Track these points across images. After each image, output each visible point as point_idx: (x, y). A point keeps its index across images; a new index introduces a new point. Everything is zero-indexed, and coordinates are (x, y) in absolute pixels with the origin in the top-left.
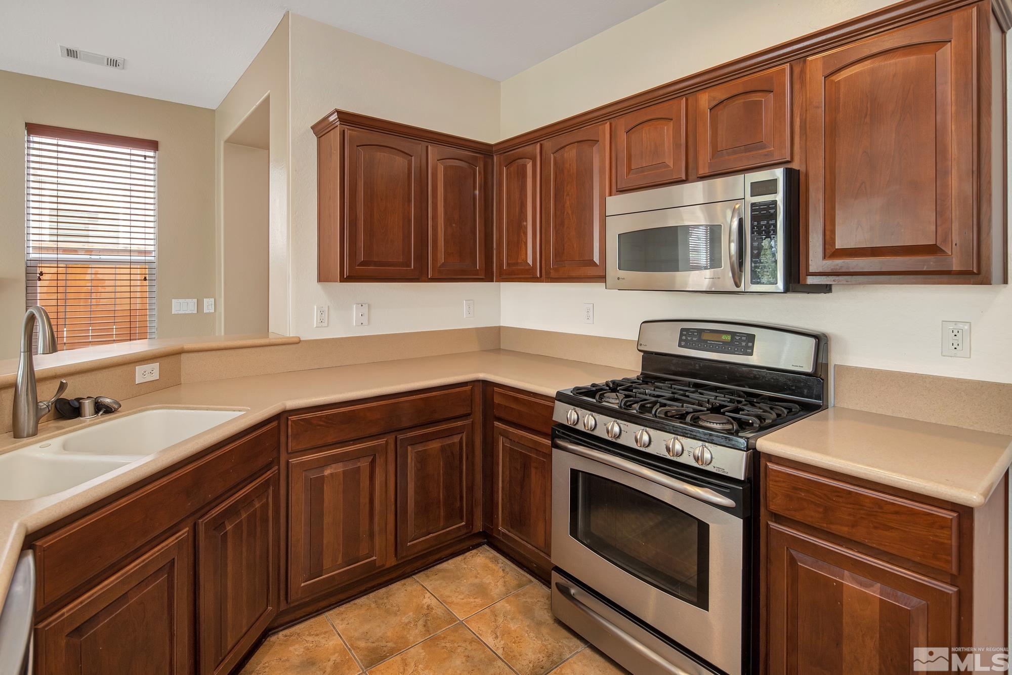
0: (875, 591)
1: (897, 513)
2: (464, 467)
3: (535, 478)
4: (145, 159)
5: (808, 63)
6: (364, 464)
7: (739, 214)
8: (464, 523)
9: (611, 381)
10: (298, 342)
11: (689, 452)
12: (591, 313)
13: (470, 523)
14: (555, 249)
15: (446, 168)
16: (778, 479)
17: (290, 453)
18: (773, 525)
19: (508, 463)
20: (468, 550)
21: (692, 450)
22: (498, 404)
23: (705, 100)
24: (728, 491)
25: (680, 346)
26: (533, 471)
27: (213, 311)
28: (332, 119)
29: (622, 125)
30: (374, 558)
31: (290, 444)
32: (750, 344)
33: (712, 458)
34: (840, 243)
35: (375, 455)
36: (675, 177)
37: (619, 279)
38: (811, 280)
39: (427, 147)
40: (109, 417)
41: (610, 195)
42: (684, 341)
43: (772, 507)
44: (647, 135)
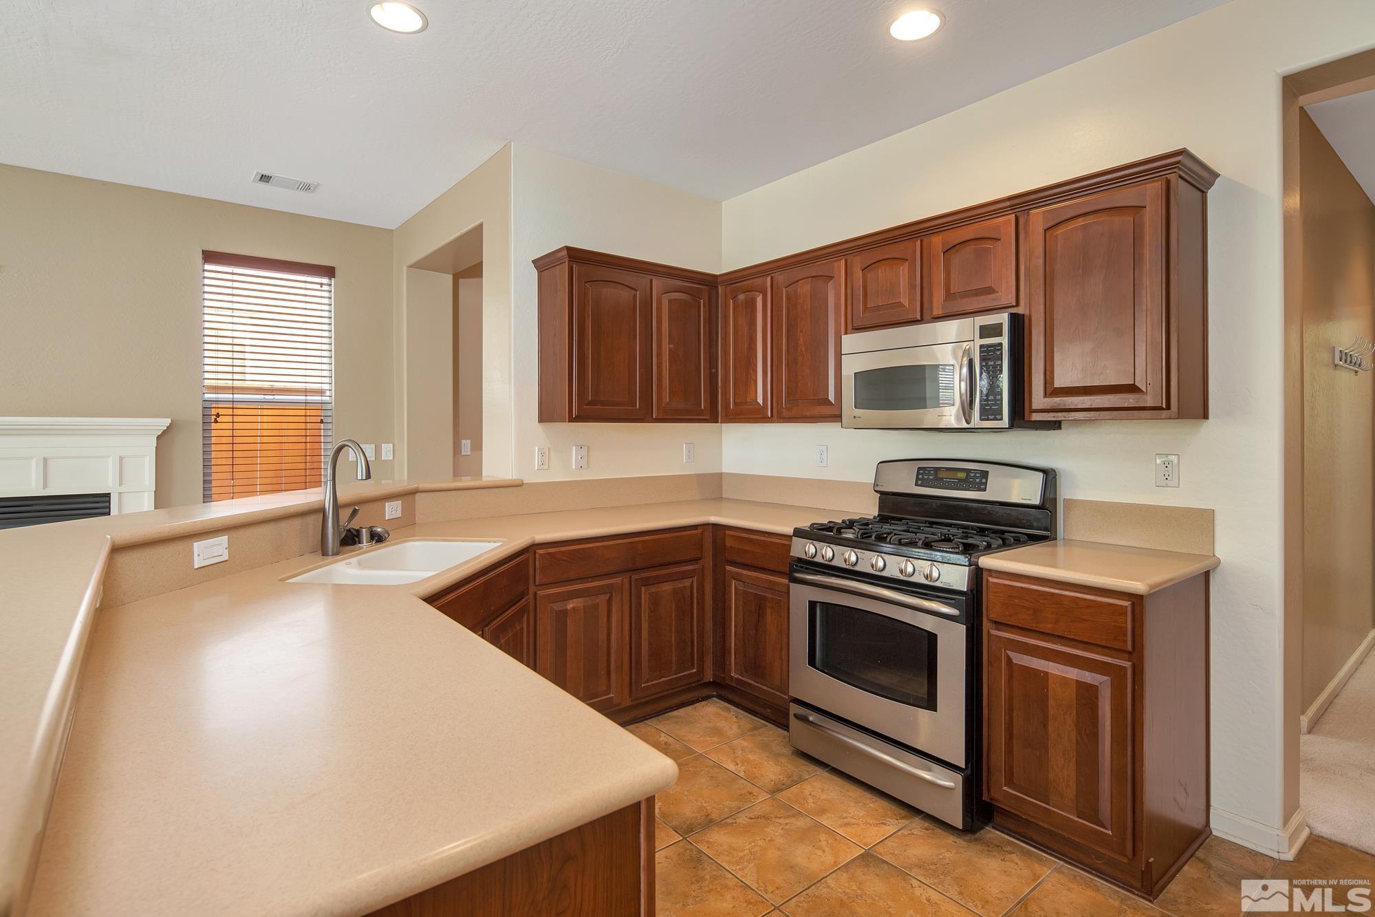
0: (1073, 673)
1: (1088, 607)
2: (695, 611)
3: (769, 617)
4: (321, 287)
5: (1031, 216)
6: (602, 600)
7: (969, 354)
8: (694, 670)
9: (848, 520)
10: (519, 485)
11: (920, 571)
12: (824, 456)
13: (701, 670)
14: (788, 388)
15: (670, 301)
16: (996, 590)
17: (538, 585)
18: (994, 632)
19: (741, 607)
20: (698, 701)
21: (922, 570)
22: (731, 547)
23: (937, 241)
24: (953, 601)
25: (917, 484)
26: (769, 611)
27: (392, 458)
28: (560, 255)
29: (858, 263)
30: (611, 695)
31: (537, 577)
32: (984, 481)
33: (939, 574)
34: (1059, 383)
35: (611, 593)
36: (910, 317)
37: (855, 417)
38: (1036, 417)
39: (651, 280)
40: (380, 546)
41: (846, 334)
42: (921, 479)
43: (992, 616)
44: (882, 273)
